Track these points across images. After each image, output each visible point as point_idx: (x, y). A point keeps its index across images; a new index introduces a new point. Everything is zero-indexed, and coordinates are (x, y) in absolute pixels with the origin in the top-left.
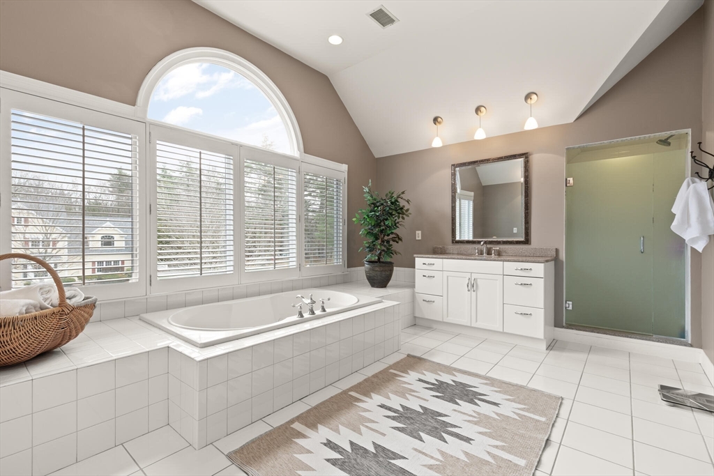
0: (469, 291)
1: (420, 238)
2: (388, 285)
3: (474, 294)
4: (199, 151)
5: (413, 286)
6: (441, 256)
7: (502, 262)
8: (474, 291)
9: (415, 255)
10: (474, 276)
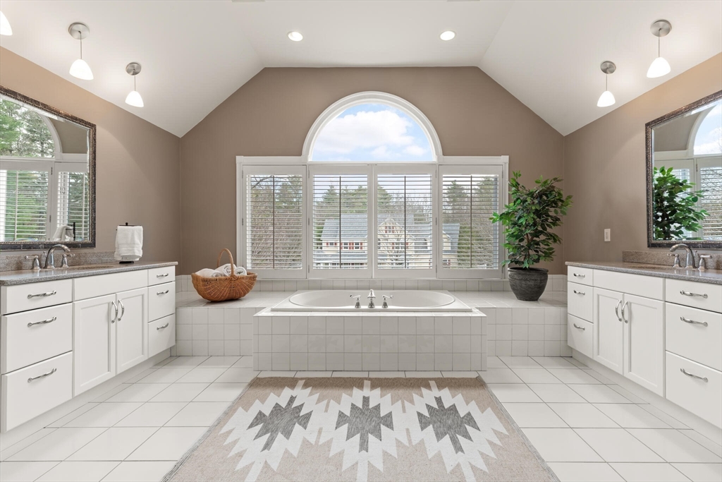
0: (620, 320)
1: (609, 240)
2: (541, 297)
3: (627, 325)
4: (339, 176)
5: (564, 304)
6: (591, 266)
7: (662, 279)
8: (626, 322)
9: (566, 263)
10: (628, 298)
